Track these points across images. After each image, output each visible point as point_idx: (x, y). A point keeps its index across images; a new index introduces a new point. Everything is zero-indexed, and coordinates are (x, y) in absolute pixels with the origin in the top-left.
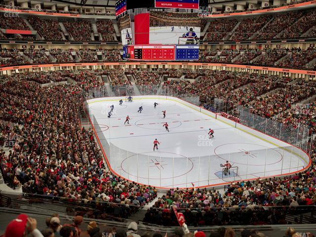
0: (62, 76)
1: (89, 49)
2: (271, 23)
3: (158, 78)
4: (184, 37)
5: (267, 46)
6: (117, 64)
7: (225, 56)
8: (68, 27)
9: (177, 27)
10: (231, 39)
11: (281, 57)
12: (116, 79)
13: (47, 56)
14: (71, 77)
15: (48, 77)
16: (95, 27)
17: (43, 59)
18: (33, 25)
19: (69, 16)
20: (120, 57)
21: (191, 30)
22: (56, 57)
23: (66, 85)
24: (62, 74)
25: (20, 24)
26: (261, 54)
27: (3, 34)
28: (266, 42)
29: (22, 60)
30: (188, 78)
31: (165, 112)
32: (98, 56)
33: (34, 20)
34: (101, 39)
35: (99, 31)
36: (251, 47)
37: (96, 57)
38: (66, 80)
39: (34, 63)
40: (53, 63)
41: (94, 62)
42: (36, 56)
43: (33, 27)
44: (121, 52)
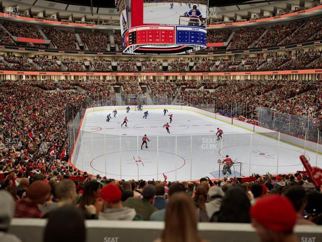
0: (70, 85)
1: (104, 60)
2: (303, 27)
3: (175, 89)
4: (186, 15)
5: (297, 52)
6: (132, 74)
7: (250, 64)
8: (84, 38)
9: (177, 4)
10: (257, 46)
11: (313, 60)
12: (129, 89)
13: (58, 65)
14: (81, 86)
15: (56, 84)
16: (112, 39)
17: (53, 67)
18: (48, 35)
19: (85, 26)
20: (135, 68)
21: (195, 7)
22: (67, 66)
23: (73, 93)
24: (71, 82)
25: (34, 34)
26: (290, 59)
27: (14, 41)
28: (296, 46)
29: (29, 67)
30: (208, 88)
31: (171, 116)
32: (113, 67)
33: (50, 31)
34: (117, 49)
35: (116, 42)
36: (280, 53)
37: (110, 67)
38: (75, 89)
39: (43, 70)
40: (64, 71)
41: (107, 72)
42: (46, 63)
43: (47, 37)
44: (137, 63)
